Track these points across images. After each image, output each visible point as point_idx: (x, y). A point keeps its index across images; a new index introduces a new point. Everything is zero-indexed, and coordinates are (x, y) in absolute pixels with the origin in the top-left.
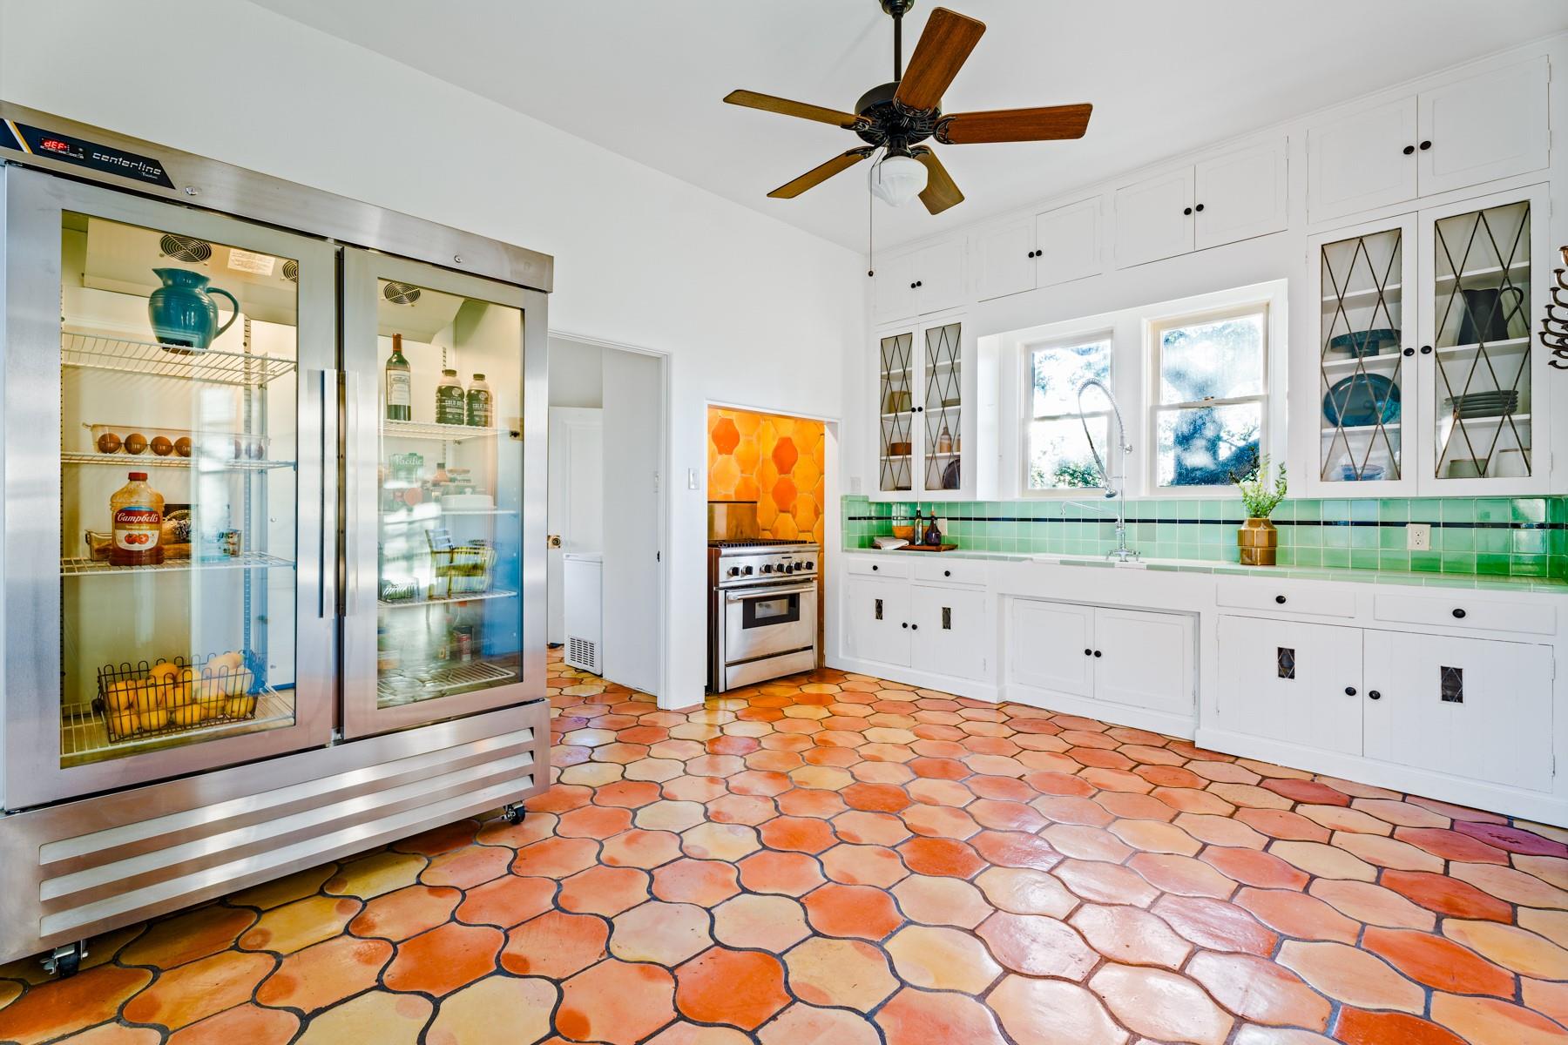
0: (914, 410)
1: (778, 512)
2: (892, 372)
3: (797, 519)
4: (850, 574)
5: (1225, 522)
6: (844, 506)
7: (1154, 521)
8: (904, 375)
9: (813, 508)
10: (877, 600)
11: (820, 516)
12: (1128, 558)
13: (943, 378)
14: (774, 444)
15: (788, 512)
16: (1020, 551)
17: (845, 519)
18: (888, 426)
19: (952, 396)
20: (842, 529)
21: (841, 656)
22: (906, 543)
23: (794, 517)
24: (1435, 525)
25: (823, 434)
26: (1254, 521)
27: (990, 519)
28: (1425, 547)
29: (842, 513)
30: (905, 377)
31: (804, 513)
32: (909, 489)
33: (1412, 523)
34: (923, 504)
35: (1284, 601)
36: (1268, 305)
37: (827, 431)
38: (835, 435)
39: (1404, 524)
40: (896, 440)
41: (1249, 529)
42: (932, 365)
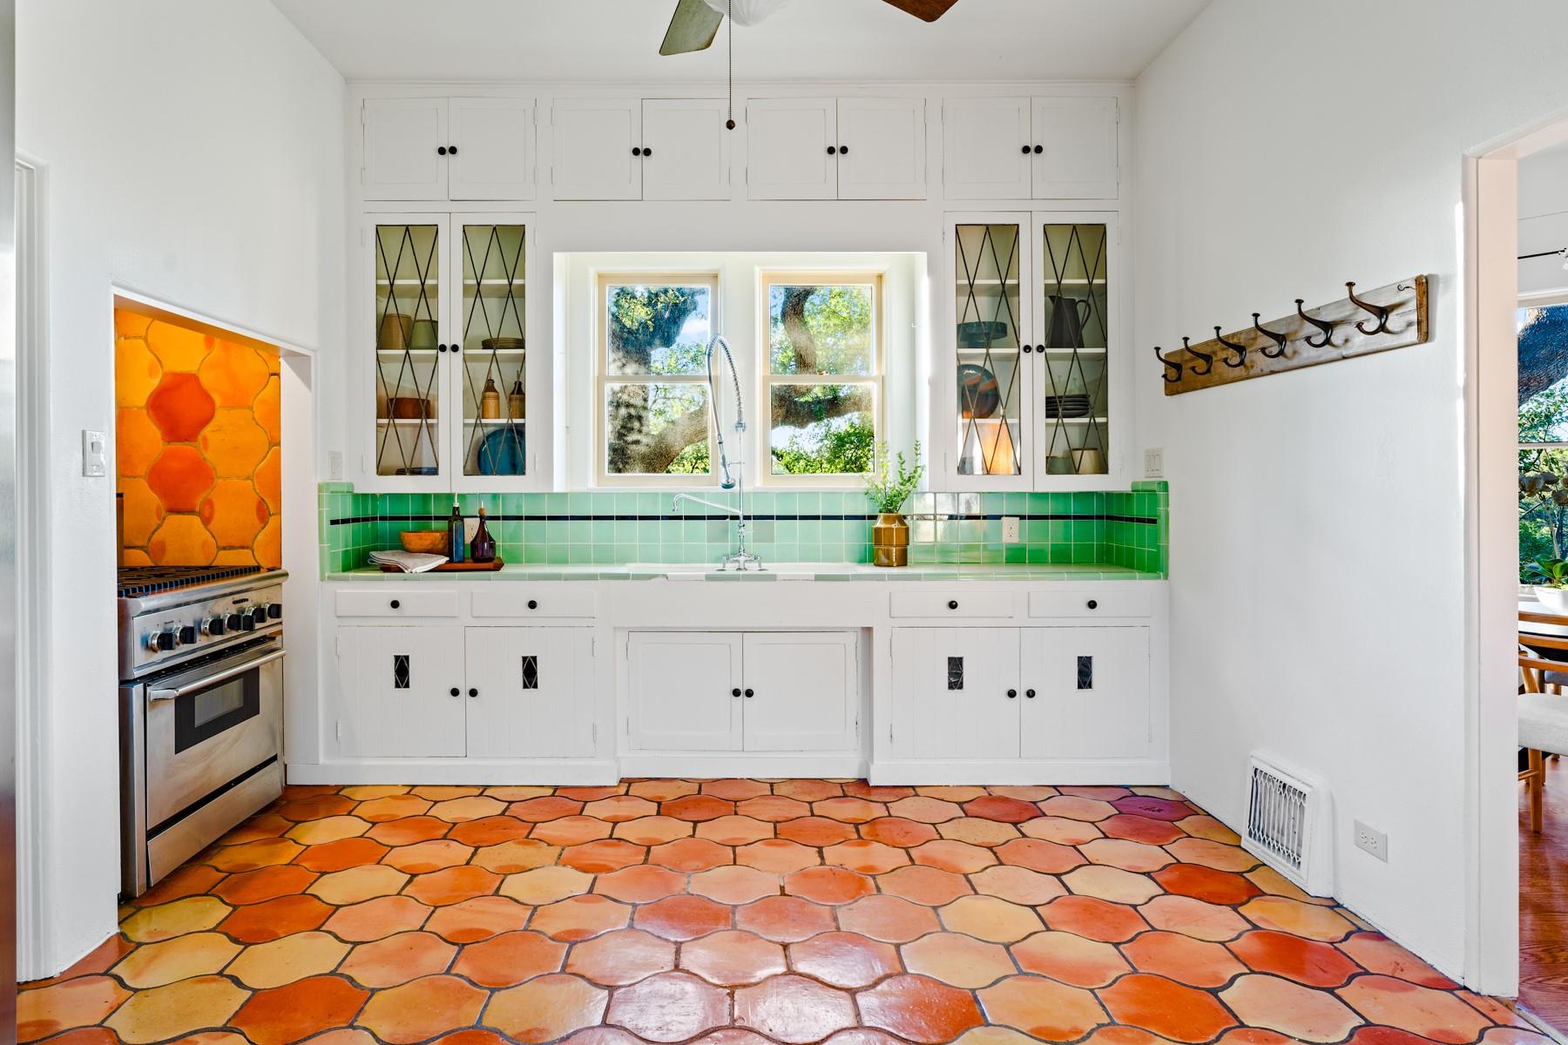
0: (443, 348)
1: (164, 513)
2: (397, 282)
3: (213, 525)
4: (339, 617)
5: (848, 518)
6: (325, 502)
7: (771, 518)
8: (423, 290)
9: (254, 506)
10: (397, 658)
11: (272, 520)
12: (747, 565)
13: (493, 304)
14: (154, 383)
15: (191, 512)
16: (598, 561)
17: (326, 523)
18: (391, 370)
19: (510, 332)
20: (321, 541)
21: (322, 761)
22: (443, 560)
23: (206, 521)
24: (1022, 517)
25: (277, 374)
26: (889, 517)
27: (551, 518)
28: (1015, 540)
29: (320, 513)
30: (426, 293)
31: (231, 512)
32: (434, 472)
33: (1006, 516)
34: (462, 497)
35: (956, 605)
36: (880, 277)
37: (285, 369)
38: (305, 377)
39: (999, 517)
40: (407, 391)
41: (883, 526)
42: (474, 282)
